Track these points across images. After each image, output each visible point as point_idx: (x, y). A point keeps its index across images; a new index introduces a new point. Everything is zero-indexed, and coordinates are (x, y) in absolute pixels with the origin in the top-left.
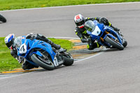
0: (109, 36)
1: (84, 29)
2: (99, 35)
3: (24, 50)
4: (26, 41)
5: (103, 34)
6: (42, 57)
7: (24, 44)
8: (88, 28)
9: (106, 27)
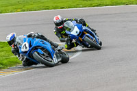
0: (87, 36)
1: (63, 29)
2: (78, 35)
3: (26, 48)
4: (27, 39)
5: (82, 34)
6: (44, 55)
7: (26, 43)
8: (67, 28)
9: (84, 28)
